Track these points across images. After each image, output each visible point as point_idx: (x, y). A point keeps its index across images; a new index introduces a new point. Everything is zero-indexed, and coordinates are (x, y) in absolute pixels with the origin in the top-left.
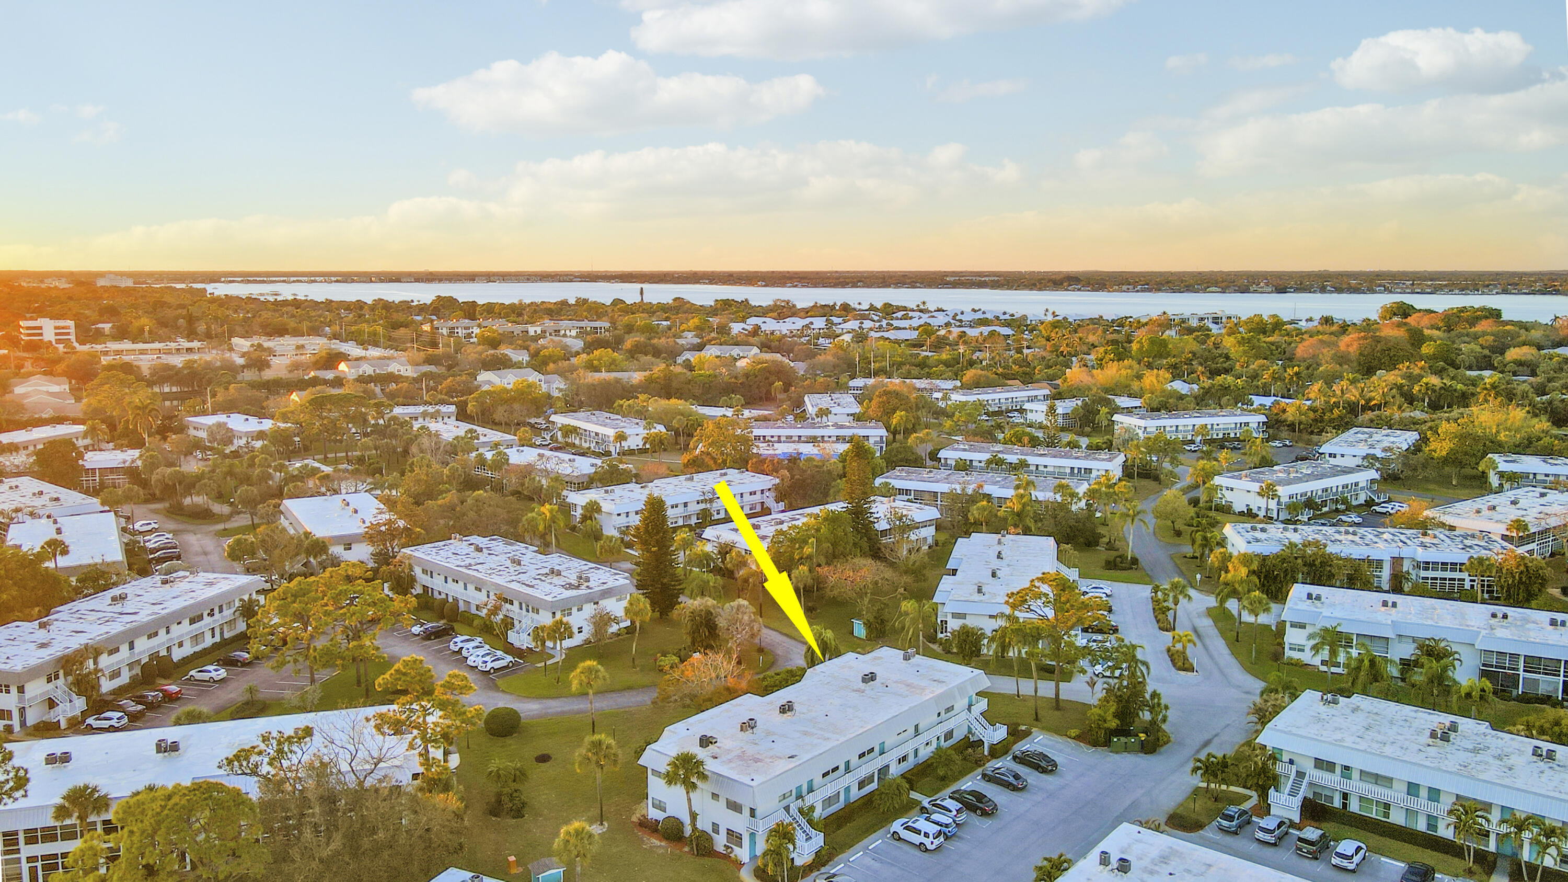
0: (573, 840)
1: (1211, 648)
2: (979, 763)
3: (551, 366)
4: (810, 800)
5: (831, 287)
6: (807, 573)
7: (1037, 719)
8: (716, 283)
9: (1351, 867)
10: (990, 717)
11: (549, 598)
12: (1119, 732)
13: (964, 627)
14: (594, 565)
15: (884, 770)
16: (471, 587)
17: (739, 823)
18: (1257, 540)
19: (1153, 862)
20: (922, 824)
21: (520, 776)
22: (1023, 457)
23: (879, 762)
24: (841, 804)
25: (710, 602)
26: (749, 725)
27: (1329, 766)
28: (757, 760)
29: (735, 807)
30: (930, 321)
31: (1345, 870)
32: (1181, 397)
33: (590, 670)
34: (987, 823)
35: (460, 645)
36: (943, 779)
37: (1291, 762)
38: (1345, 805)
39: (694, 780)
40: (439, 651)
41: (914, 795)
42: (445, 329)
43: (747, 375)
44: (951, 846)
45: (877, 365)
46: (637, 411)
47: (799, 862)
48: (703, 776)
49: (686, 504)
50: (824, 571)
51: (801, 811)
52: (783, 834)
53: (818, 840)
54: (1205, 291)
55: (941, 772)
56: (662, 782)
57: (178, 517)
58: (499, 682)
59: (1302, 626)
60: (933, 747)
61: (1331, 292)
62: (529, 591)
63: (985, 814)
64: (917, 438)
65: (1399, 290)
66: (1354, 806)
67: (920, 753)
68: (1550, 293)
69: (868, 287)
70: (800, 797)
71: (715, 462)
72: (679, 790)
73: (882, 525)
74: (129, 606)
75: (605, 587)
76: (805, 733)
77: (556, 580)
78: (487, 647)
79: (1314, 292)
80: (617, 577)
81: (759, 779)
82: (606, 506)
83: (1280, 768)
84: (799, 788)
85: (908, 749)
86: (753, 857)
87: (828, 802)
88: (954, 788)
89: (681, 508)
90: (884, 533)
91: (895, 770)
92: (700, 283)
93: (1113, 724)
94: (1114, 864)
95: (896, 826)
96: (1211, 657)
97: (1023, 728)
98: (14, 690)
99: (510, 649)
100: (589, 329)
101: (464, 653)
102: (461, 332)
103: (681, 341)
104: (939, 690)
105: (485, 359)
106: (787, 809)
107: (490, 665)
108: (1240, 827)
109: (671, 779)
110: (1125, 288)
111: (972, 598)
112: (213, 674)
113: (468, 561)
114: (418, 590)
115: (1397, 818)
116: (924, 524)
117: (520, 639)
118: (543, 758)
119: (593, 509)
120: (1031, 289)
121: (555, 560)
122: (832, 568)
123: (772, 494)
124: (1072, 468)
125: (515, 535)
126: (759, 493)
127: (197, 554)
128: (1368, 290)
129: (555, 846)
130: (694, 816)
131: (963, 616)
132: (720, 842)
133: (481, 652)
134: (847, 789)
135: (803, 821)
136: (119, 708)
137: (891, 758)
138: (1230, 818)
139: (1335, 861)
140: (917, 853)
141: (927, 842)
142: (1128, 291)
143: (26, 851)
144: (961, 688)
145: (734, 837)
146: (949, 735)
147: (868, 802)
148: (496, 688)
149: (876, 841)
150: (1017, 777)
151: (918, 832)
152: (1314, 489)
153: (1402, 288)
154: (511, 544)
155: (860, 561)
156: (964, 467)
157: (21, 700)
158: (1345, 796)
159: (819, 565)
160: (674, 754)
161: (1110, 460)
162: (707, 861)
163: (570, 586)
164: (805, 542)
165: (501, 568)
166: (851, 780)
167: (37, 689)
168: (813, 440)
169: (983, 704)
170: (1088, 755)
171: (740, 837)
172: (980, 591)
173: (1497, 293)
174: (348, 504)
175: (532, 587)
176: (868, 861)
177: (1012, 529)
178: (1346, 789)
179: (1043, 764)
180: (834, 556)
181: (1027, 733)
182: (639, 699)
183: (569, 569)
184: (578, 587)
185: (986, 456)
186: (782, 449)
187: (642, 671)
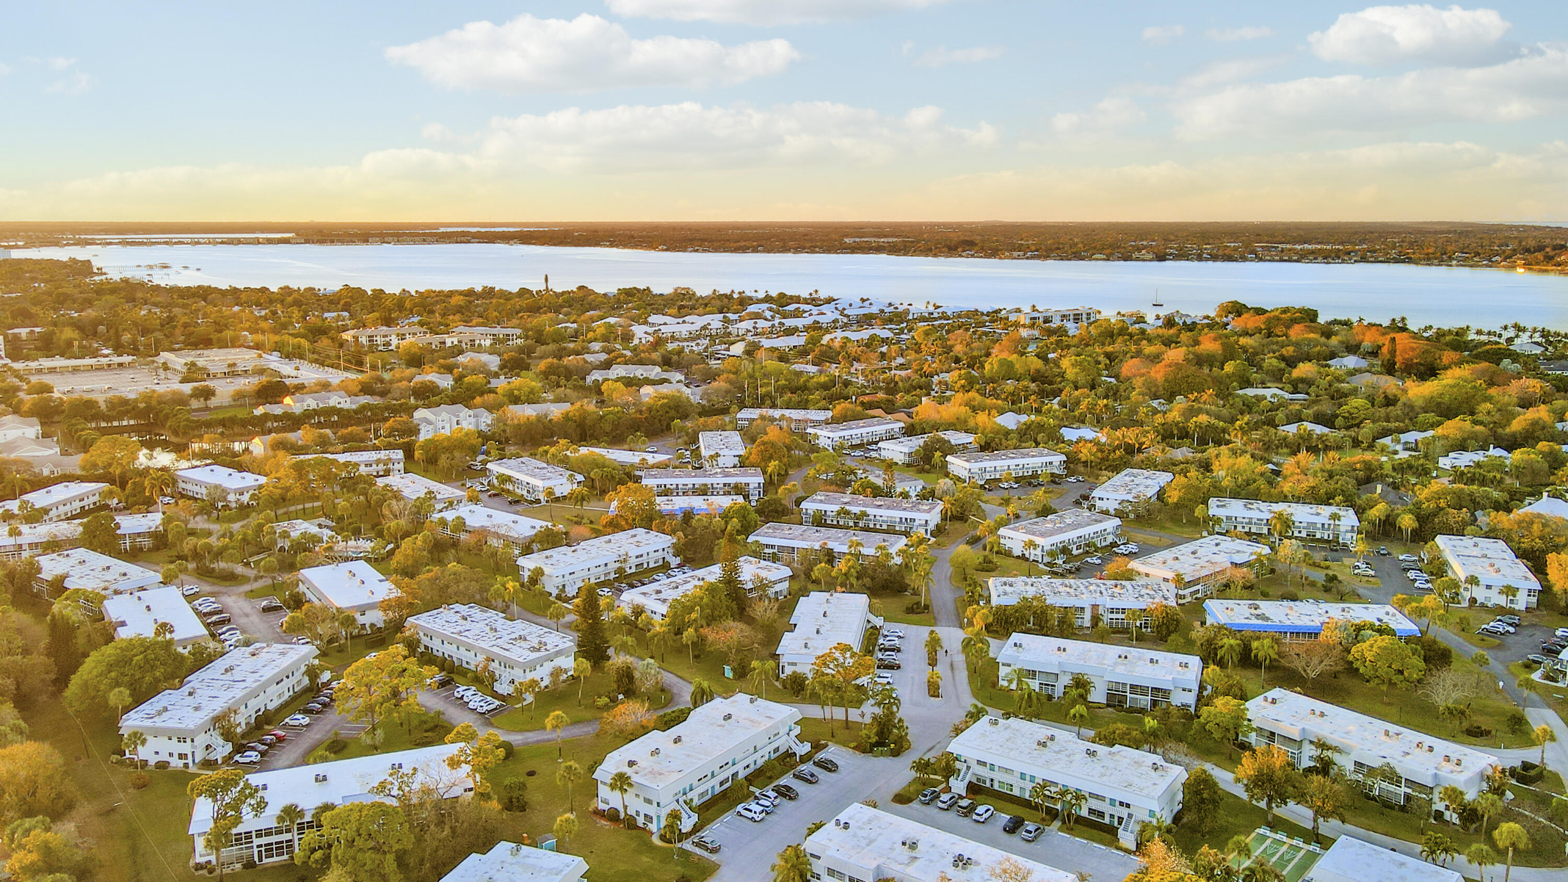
0: (564, 824)
1: (957, 678)
2: (793, 767)
3: (478, 400)
4: (690, 795)
5: (732, 252)
6: (694, 633)
7: (833, 736)
8: (617, 246)
9: (982, 820)
10: (801, 738)
11: (521, 660)
12: (879, 744)
13: (794, 672)
14: (548, 630)
15: (735, 775)
16: (462, 649)
17: (651, 810)
18: (1005, 594)
19: (864, 823)
20: (754, 806)
21: (522, 787)
22: (864, 509)
23: (732, 770)
24: (709, 796)
25: (629, 659)
26: (656, 752)
27: (984, 764)
28: (661, 774)
29: (649, 801)
30: (819, 318)
31: (978, 822)
32: (1007, 433)
33: (558, 716)
34: (792, 803)
35: (462, 693)
36: (770, 778)
37: (965, 762)
38: (992, 785)
39: (625, 787)
40: (447, 697)
41: (752, 789)
42: (364, 338)
43: (650, 410)
44: (769, 818)
45: (764, 390)
46: (560, 460)
47: (684, 831)
48: (630, 785)
49: (606, 565)
50: (705, 631)
51: (685, 802)
52: (675, 816)
53: (695, 818)
54: (1090, 258)
55: (768, 774)
56: (608, 789)
57: (210, 579)
58: (492, 720)
59: (1009, 665)
60: (766, 758)
61: (1207, 260)
62: (506, 654)
63: (791, 798)
64: (785, 489)
65: (1268, 258)
66: (996, 786)
67: (758, 763)
68: (1403, 262)
69: (769, 252)
70: (685, 794)
71: (627, 523)
72: (617, 793)
73: (750, 586)
74: (237, 674)
75: (558, 649)
76: (688, 756)
77: (523, 644)
78: (480, 694)
79: (1191, 260)
80: (565, 640)
81: (662, 785)
82: (547, 570)
83: (958, 765)
84: (685, 789)
85: (750, 761)
86: (659, 829)
87: (702, 795)
88: (775, 784)
89: (603, 568)
90: (751, 590)
91: (741, 775)
92: (601, 246)
93: (874, 739)
94: (842, 825)
95: (739, 808)
96: (955, 685)
97: (823, 742)
98: (189, 740)
99: (496, 695)
100: (501, 336)
101: (465, 699)
102: (379, 340)
103: (589, 358)
104: (769, 723)
105: (414, 387)
106: (678, 801)
107: (485, 708)
108: (931, 800)
109: (613, 787)
110: (1015, 254)
111: (800, 652)
112: (302, 721)
113: (459, 628)
114: (421, 649)
115: (1016, 792)
116: (781, 581)
117: (503, 688)
118: (531, 774)
119: (538, 574)
120: (927, 255)
121: (520, 626)
122: (710, 629)
123: (671, 551)
124: (901, 518)
125: (486, 604)
126: (661, 551)
127: (240, 616)
128: (1241, 258)
129: (555, 827)
130: (625, 807)
131: (794, 664)
132: (640, 821)
133: (478, 698)
134: (713, 787)
135: (687, 808)
136: (253, 749)
137: (739, 767)
138: (926, 796)
139: (975, 817)
140: (750, 822)
141: (755, 816)
142: (1018, 258)
143: (257, 841)
144: (782, 722)
145: (648, 818)
146: (776, 750)
147: (724, 794)
148: (491, 725)
149: (728, 817)
150: (812, 775)
151: (751, 811)
152: (1071, 538)
153: (1271, 256)
154: (486, 612)
155: (730, 623)
156: (820, 521)
157: (193, 747)
158: (992, 780)
159: (702, 627)
160: (614, 772)
161: (929, 511)
162: (634, 832)
163: (534, 649)
164: (692, 609)
165: (483, 634)
166: (715, 782)
167: (202, 740)
168: (703, 491)
169: (797, 730)
170: (859, 758)
171: (651, 818)
172: (806, 646)
173: (1355, 261)
174: (354, 575)
175: (508, 650)
176: (722, 828)
177: (839, 588)
178: (992, 777)
179: (830, 766)
180: (711, 619)
181: (826, 746)
182: (585, 729)
183: (530, 633)
184: (539, 650)
185: (836, 508)
186: (680, 503)
187: (586, 708)
